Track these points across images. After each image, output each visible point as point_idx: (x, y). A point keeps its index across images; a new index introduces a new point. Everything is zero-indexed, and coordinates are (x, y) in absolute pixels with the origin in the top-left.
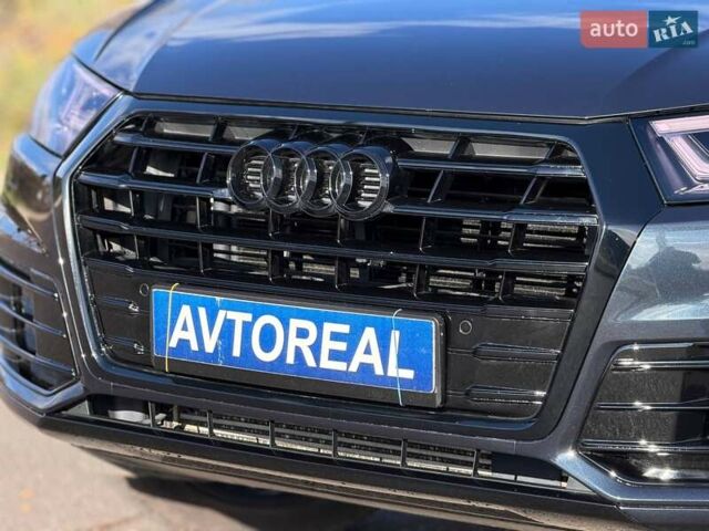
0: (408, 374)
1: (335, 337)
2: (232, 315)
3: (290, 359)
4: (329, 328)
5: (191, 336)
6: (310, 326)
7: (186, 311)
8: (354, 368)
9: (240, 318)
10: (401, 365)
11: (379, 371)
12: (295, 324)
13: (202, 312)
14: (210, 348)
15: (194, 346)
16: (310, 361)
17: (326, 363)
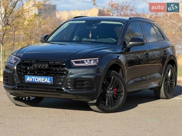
0: (50, 82)
1: (43, 79)
2: (33, 77)
3: (39, 81)
4: (43, 78)
5: (29, 80)
6: (41, 78)
7: (28, 77)
8: (45, 82)
9: (34, 78)
10: (49, 81)
11: (47, 82)
12: (39, 78)
13: (30, 77)
14: (31, 81)
15: (29, 81)
16: (41, 81)
17: (42, 81)
